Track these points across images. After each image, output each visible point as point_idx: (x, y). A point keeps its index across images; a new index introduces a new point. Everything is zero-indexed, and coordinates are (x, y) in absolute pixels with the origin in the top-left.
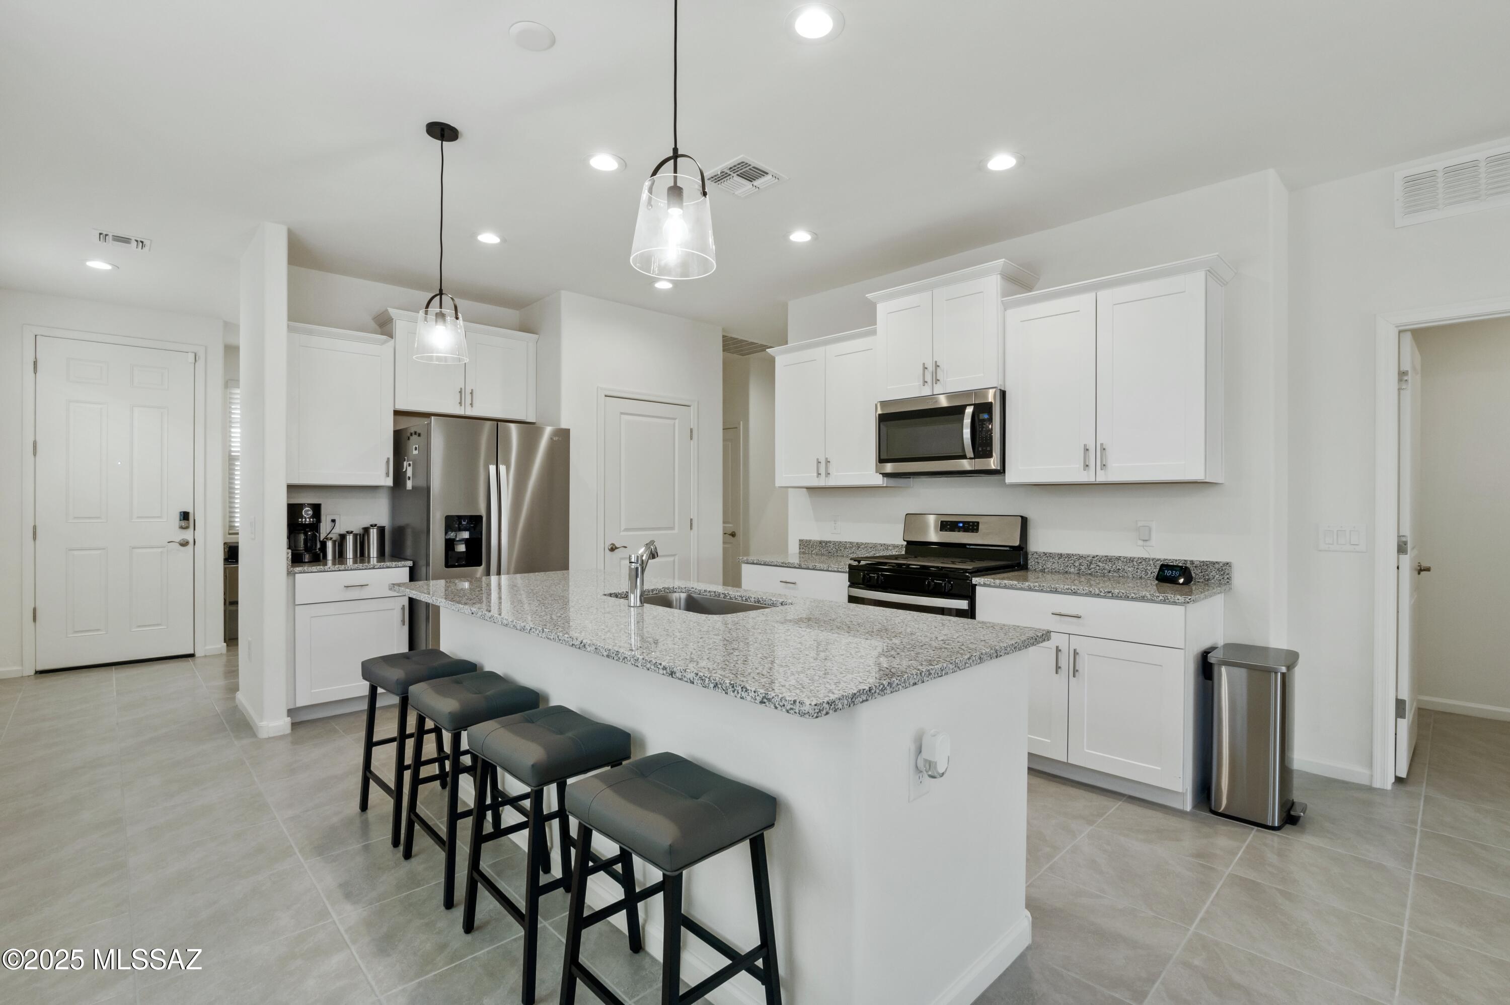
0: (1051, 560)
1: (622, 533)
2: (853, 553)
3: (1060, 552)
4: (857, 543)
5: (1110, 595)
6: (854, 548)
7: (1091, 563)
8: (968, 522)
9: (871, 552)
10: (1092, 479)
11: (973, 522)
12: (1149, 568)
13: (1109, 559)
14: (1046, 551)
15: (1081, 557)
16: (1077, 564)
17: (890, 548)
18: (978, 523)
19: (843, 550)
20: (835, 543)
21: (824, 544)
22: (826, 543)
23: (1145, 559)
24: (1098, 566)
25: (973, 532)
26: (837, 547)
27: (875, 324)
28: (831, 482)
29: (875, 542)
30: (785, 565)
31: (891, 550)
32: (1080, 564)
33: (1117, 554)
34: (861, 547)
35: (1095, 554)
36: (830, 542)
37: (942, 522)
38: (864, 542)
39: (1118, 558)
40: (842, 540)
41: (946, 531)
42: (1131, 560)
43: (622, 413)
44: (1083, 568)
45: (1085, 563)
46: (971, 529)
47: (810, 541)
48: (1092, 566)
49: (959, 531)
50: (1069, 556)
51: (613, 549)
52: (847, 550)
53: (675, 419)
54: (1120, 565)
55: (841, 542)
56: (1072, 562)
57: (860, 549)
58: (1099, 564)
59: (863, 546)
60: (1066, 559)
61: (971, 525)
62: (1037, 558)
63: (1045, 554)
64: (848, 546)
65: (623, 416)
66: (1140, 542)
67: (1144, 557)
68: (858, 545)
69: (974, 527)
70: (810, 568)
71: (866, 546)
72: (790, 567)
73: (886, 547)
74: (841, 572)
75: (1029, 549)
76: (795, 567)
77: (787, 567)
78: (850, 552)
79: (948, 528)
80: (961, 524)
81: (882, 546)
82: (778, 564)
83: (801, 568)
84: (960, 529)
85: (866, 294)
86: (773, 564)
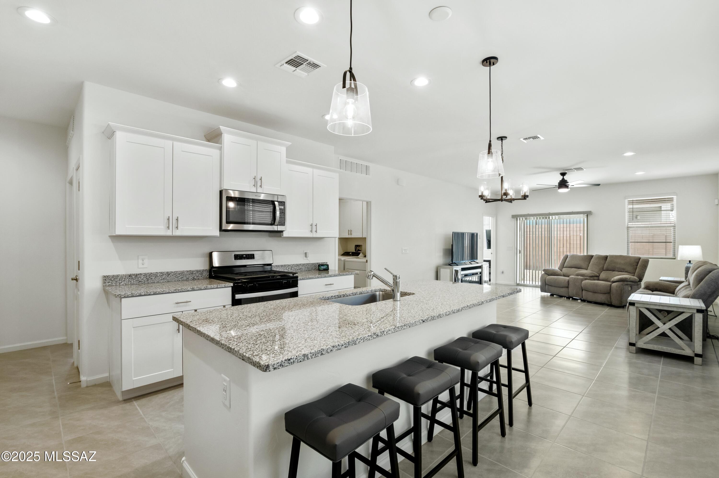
0: (279, 268)
2: (164, 279)
3: (281, 264)
4: (167, 273)
5: (339, 275)
6: (164, 276)
7: (292, 267)
8: (249, 255)
9: (179, 277)
10: (312, 236)
11: (251, 254)
12: (309, 267)
13: (297, 265)
14: (276, 265)
15: (289, 265)
16: (287, 269)
18: (253, 255)
19: (153, 278)
20: (145, 275)
21: (133, 277)
22: (136, 275)
23: (307, 264)
24: (294, 268)
25: (251, 259)
26: (148, 277)
27: (221, 144)
28: (178, 233)
29: (182, 270)
31: (195, 274)
32: (289, 268)
33: (300, 263)
34: (171, 274)
35: (293, 264)
36: (141, 274)
37: (235, 255)
38: (173, 270)
39: (300, 265)
40: (152, 272)
41: (238, 259)
42: (304, 265)
45: (290, 267)
46: (250, 258)
47: (118, 276)
48: (292, 269)
49: (244, 259)
50: (285, 266)
52: (158, 278)
54: (301, 267)
55: (151, 273)
56: (286, 268)
57: (170, 276)
58: (295, 267)
59: (172, 274)
60: (284, 267)
61: (250, 256)
63: (276, 266)
64: (158, 275)
66: (305, 258)
67: (308, 263)
68: (168, 274)
69: (251, 257)
70: (202, 288)
71: (175, 273)
72: (183, 292)
73: (191, 272)
74: (227, 287)
75: (272, 265)
76: (188, 291)
77: (181, 292)
78: (160, 279)
79: (239, 258)
80: (245, 256)
81: (188, 272)
82: (170, 292)
83: (194, 290)
84: (245, 258)
85: (220, 126)
86: (165, 292)
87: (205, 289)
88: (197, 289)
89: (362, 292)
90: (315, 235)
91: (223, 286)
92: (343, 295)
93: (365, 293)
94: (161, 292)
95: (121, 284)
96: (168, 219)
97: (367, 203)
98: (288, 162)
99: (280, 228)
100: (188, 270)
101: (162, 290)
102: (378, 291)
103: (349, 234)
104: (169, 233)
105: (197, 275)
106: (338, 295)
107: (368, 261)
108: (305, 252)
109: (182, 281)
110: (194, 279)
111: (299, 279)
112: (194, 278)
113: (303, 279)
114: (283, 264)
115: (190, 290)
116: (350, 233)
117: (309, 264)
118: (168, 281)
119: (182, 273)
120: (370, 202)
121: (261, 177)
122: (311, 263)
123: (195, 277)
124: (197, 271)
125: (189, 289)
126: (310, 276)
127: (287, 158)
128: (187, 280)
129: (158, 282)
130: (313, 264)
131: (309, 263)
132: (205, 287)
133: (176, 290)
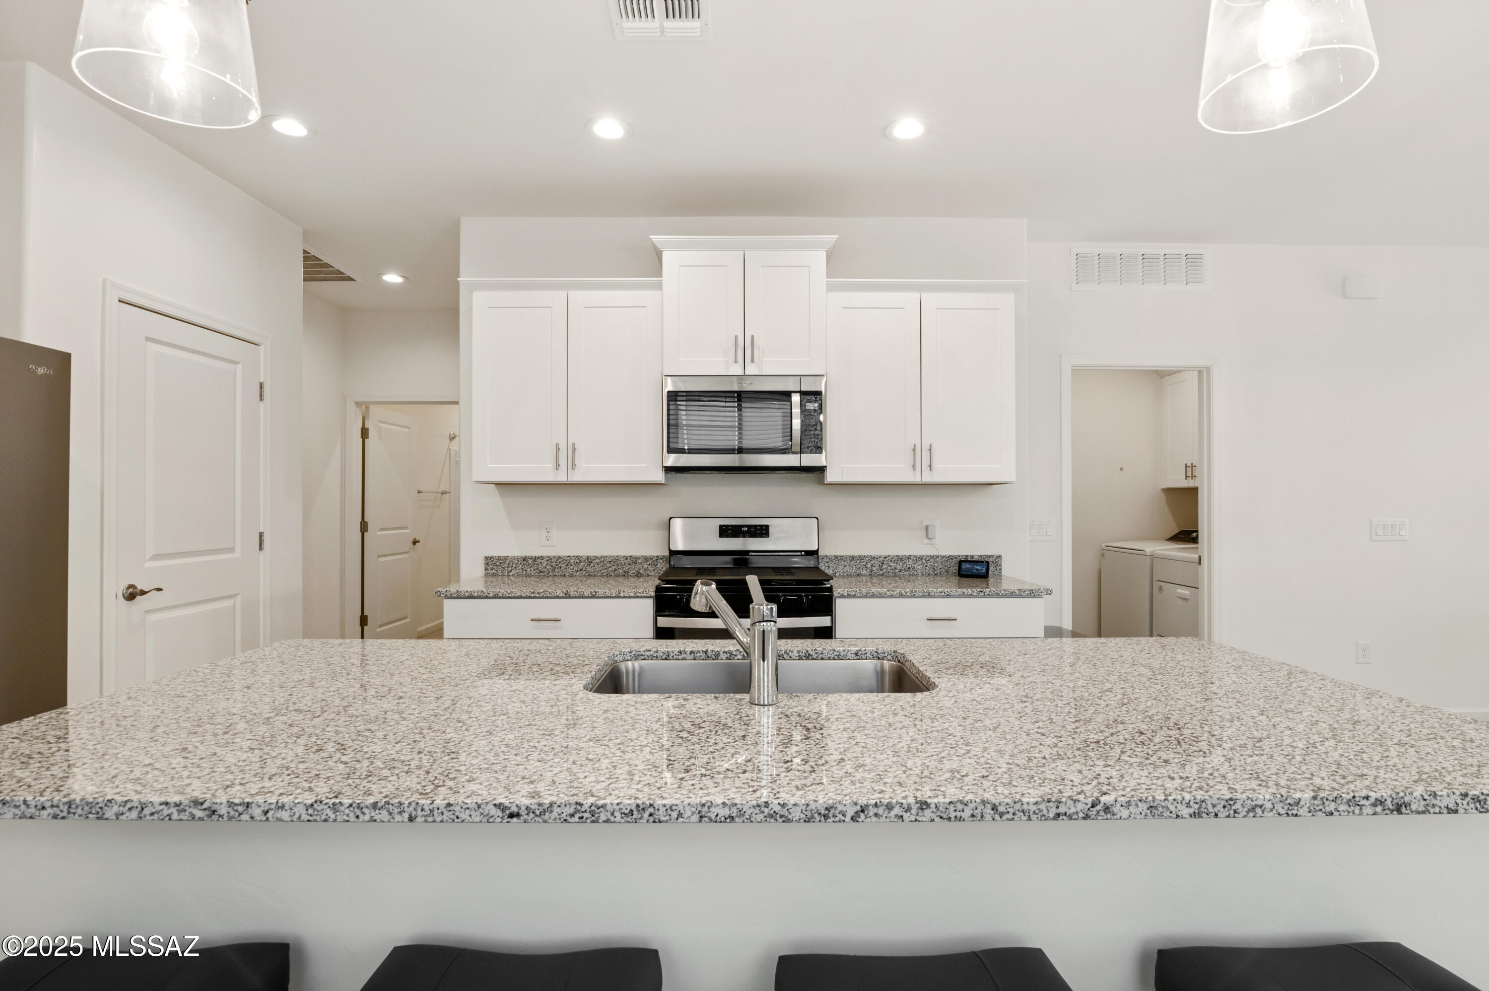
0: (843, 563)
1: (148, 564)
2: (581, 570)
3: (852, 554)
4: (588, 557)
6: (582, 564)
7: (883, 564)
8: (755, 526)
10: (918, 480)
11: (761, 526)
12: (936, 565)
13: (900, 559)
14: (837, 554)
16: (869, 566)
17: (640, 561)
18: (767, 527)
19: (563, 566)
20: (550, 559)
21: (530, 561)
22: (535, 559)
23: (932, 557)
24: (890, 566)
25: (761, 536)
26: (554, 564)
27: (661, 276)
28: (577, 477)
30: (537, 595)
31: (641, 563)
32: (872, 566)
33: (908, 554)
34: (594, 562)
35: (887, 554)
36: (542, 558)
37: (721, 527)
38: (599, 554)
39: (909, 557)
40: (562, 554)
41: (727, 537)
42: (920, 558)
43: (148, 339)
44: (874, 569)
45: (877, 564)
46: (758, 534)
47: (506, 558)
48: (884, 567)
49: (744, 537)
50: (861, 558)
51: (132, 594)
52: (572, 567)
53: (236, 363)
54: (910, 564)
55: (560, 557)
56: (864, 563)
57: (592, 565)
58: (891, 564)
59: (597, 561)
61: (758, 530)
62: (828, 562)
64: (571, 561)
65: (150, 344)
66: (926, 541)
67: (932, 554)
68: (590, 560)
69: (762, 531)
70: (587, 595)
71: (603, 560)
72: (547, 597)
73: (634, 560)
74: (641, 597)
75: (820, 553)
76: (558, 597)
77: (543, 597)
78: (576, 569)
79: (730, 534)
80: (745, 529)
81: (626, 559)
82: (524, 595)
83: (570, 597)
84: (744, 535)
85: (651, 237)
86: (513, 595)
87: (593, 597)
88: (576, 594)
90: (927, 479)
91: (632, 594)
94: (507, 595)
95: (511, 574)
96: (558, 449)
97: (1200, 373)
98: (830, 288)
100: (627, 554)
101: (509, 591)
103: (1187, 477)
104: (561, 478)
105: (645, 567)
107: (1205, 561)
108: (925, 524)
110: (638, 575)
112: (639, 573)
114: (856, 553)
115: (562, 595)
116: (1190, 474)
117: (937, 556)
118: (590, 576)
119: (615, 560)
120: (1208, 368)
122: (943, 554)
123: (641, 571)
124: (646, 559)
125: (559, 593)
127: (827, 278)
128: (626, 575)
129: (571, 576)
130: (950, 558)
131: (937, 554)
132: (591, 592)
133: (534, 593)
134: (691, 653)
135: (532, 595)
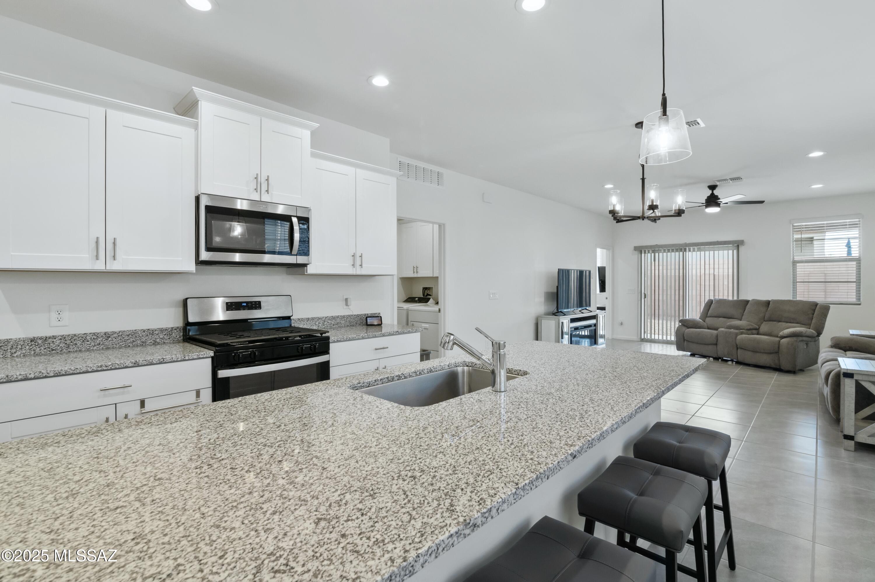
3: (307, 317)
4: (105, 334)
5: (399, 333)
6: (99, 339)
7: (325, 321)
8: (251, 302)
9: (128, 340)
10: (354, 273)
11: (255, 302)
12: (351, 320)
13: (333, 318)
14: (299, 317)
15: (319, 319)
16: (317, 323)
17: (157, 332)
18: (260, 302)
19: (79, 343)
20: (63, 337)
21: (40, 342)
22: (45, 339)
23: (349, 316)
25: (256, 309)
26: (68, 342)
27: (196, 118)
28: (117, 266)
29: (134, 329)
31: (158, 334)
33: (337, 315)
34: (112, 336)
35: (327, 316)
36: (54, 337)
37: (227, 303)
38: (117, 330)
39: (338, 317)
40: (77, 332)
41: (232, 310)
42: (343, 317)
45: (321, 322)
46: (254, 307)
47: (8, 341)
48: (325, 323)
49: (244, 310)
50: (313, 319)
52: (88, 343)
54: (338, 320)
55: (75, 335)
56: (315, 322)
57: (110, 339)
58: (329, 321)
59: (115, 335)
60: (311, 321)
61: (254, 304)
63: (299, 319)
64: (88, 338)
66: (345, 307)
67: (349, 314)
68: (107, 336)
69: (257, 305)
70: (155, 362)
71: (121, 334)
72: (116, 369)
73: (151, 332)
74: (203, 358)
75: (292, 318)
76: (127, 367)
77: (111, 369)
78: (93, 344)
79: (234, 308)
80: (245, 304)
81: (144, 332)
82: (90, 370)
83: (139, 366)
84: (244, 308)
85: (193, 87)
86: (78, 371)
87: (161, 363)
88: (145, 363)
89: (432, 369)
90: (359, 272)
91: (195, 357)
92: (397, 376)
93: (437, 370)
94: (71, 372)
95: (15, 355)
96: (97, 242)
97: (440, 226)
98: (313, 155)
99: (301, 260)
100: (145, 328)
101: (73, 368)
102: (461, 365)
103: (414, 272)
104: (99, 266)
105: (161, 336)
106: (388, 378)
107: (442, 311)
108: (345, 297)
109: (134, 346)
110: (155, 343)
111: (331, 341)
112: (155, 342)
113: (338, 341)
114: (310, 316)
115: (130, 365)
117: (352, 315)
118: (108, 348)
119: (134, 333)
120: (444, 224)
121: (268, 177)
122: (354, 314)
123: (158, 340)
124: (162, 330)
125: (128, 363)
126: (350, 336)
127: (311, 148)
128: (143, 344)
129: (88, 350)
130: (358, 316)
131: (352, 314)
132: (159, 360)
133: (101, 366)
134: (381, 380)
135: (100, 369)
